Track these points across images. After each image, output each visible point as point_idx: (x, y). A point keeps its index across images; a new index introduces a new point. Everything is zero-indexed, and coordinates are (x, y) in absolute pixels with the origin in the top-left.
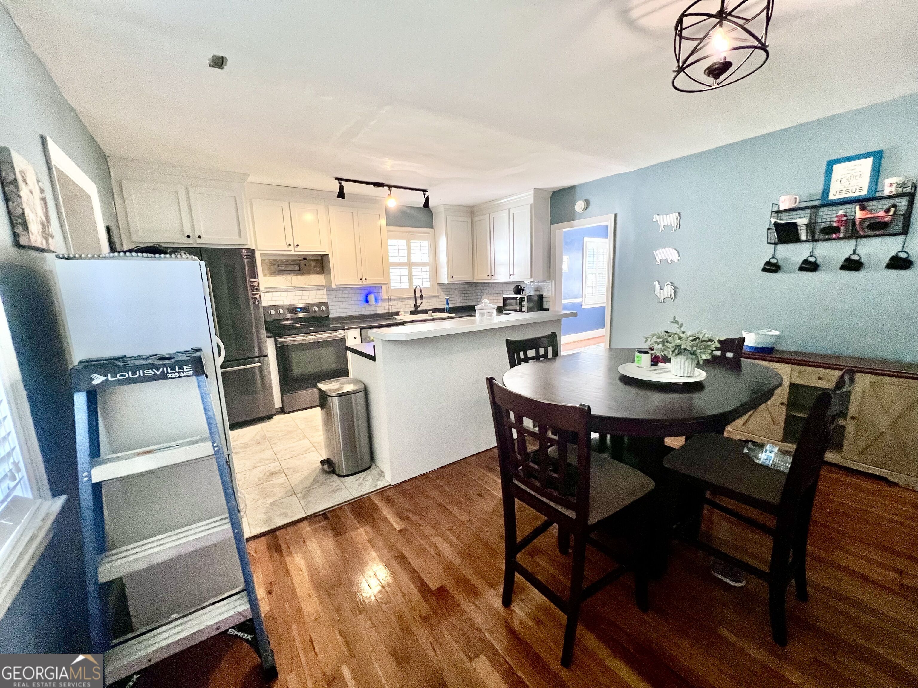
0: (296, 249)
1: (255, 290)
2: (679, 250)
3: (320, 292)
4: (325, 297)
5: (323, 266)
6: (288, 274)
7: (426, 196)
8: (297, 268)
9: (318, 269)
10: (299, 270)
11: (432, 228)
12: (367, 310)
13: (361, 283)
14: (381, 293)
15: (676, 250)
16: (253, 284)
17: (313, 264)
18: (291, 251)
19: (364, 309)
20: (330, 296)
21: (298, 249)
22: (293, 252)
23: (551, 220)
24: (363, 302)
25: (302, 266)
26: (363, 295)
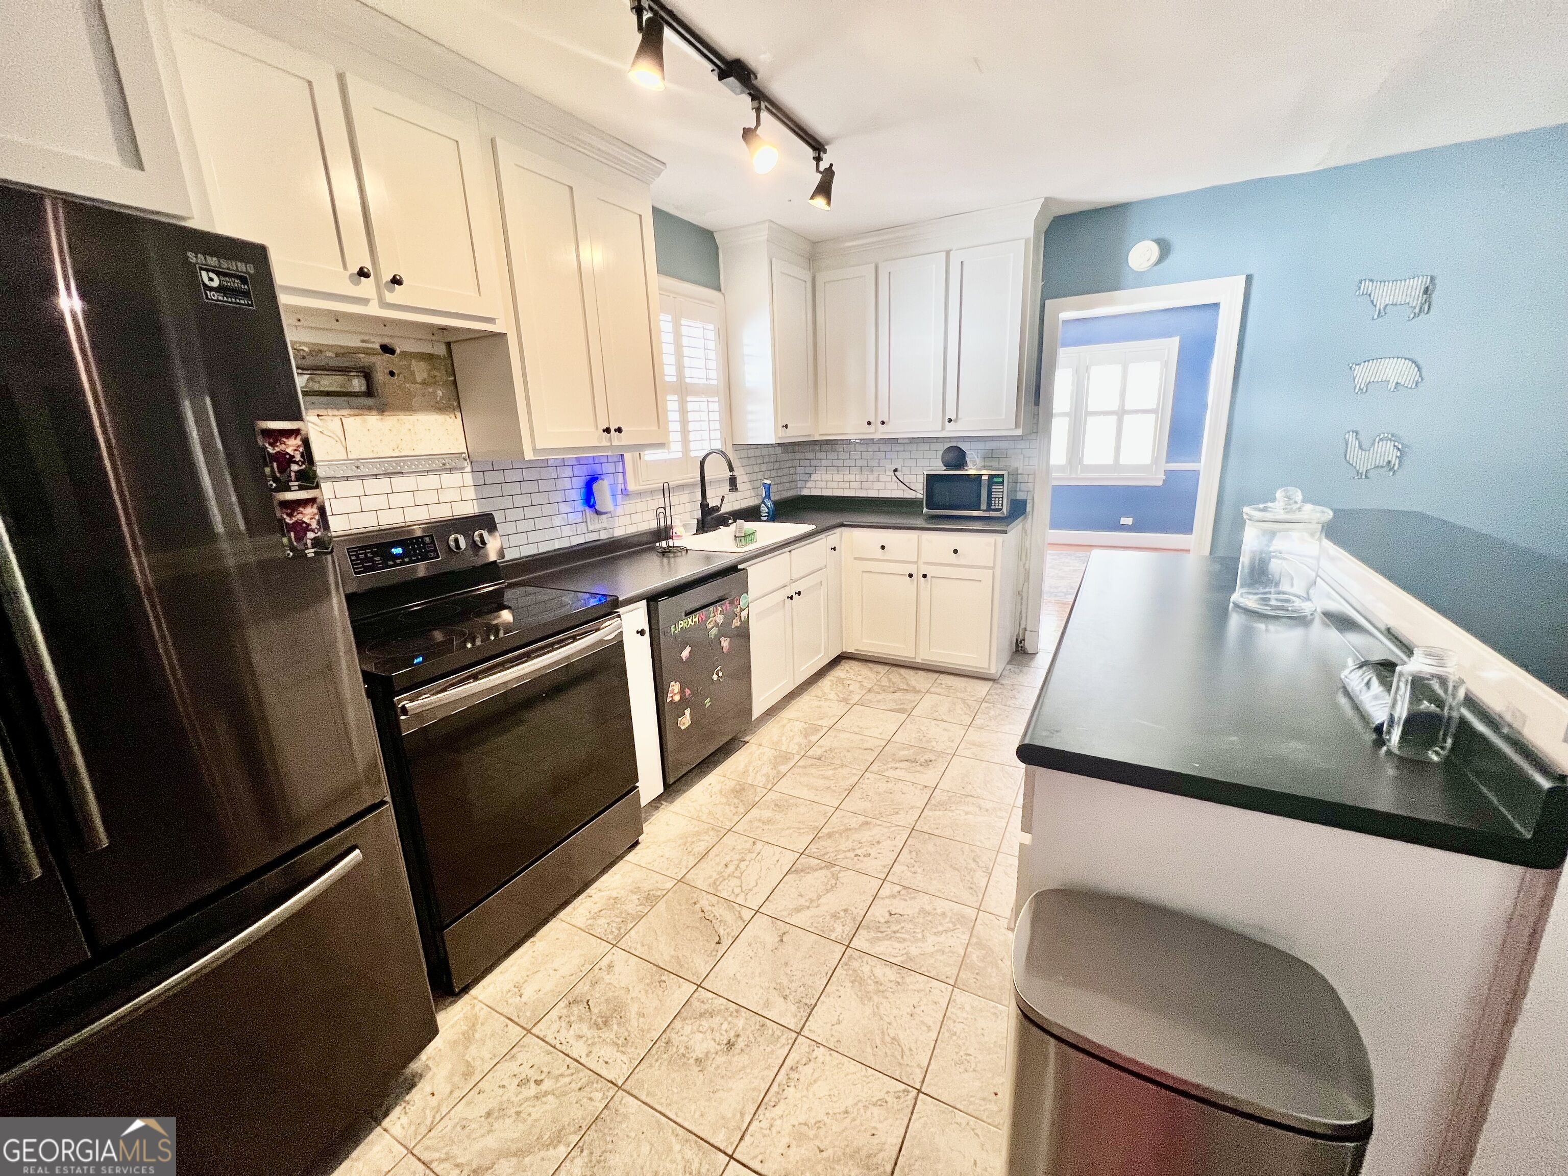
0: (390, 297)
1: (294, 484)
2: (1421, 362)
3: (451, 479)
4: (471, 493)
5: (455, 382)
6: (327, 406)
7: (823, 165)
8: (358, 384)
9: (440, 393)
10: (370, 392)
11: (718, 288)
12: (591, 528)
13: (605, 443)
14: (621, 475)
15: (1414, 362)
16: (280, 448)
17: (420, 370)
18: (365, 301)
19: (582, 528)
20: (487, 491)
21: (397, 295)
22: (373, 309)
23: (1044, 287)
24: (579, 505)
25: (380, 376)
26: (580, 482)
